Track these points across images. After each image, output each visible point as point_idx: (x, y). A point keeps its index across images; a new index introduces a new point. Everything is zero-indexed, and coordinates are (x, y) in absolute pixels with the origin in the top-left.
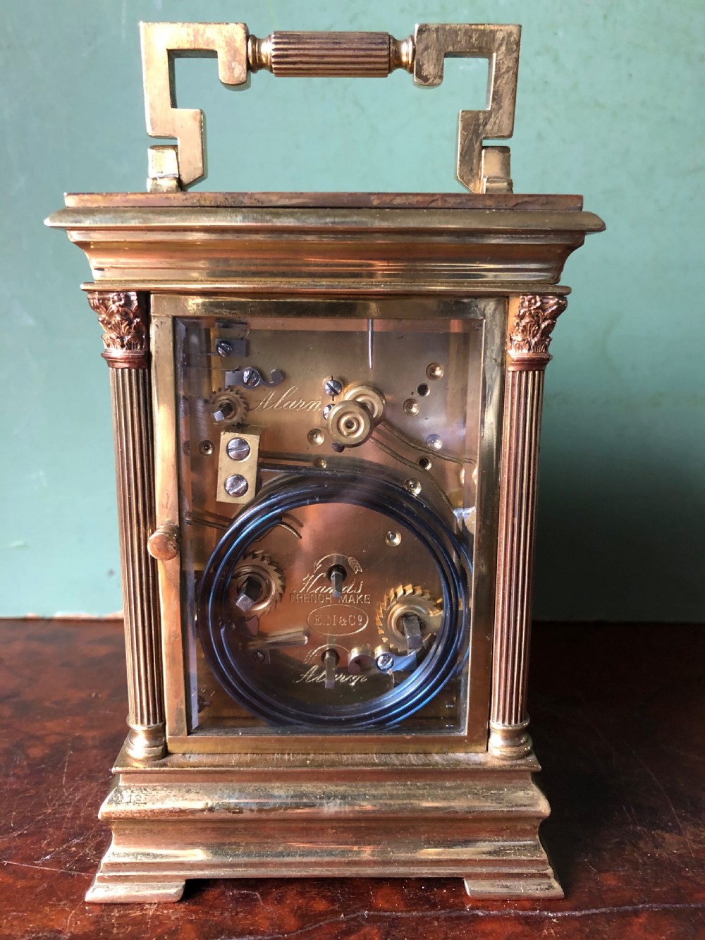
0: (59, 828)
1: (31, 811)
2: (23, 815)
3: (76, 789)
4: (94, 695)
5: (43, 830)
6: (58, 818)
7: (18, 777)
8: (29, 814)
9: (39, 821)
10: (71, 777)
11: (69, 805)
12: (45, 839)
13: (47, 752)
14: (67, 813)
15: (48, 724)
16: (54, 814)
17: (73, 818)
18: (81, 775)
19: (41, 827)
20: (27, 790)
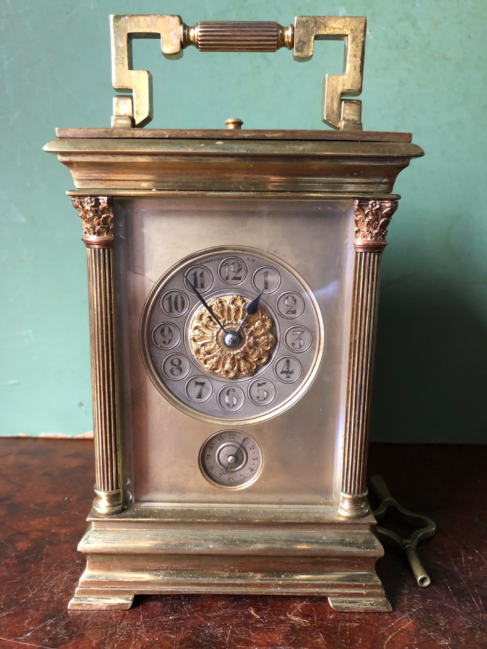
0: (37, 610)
1: (16, 595)
2: (11, 597)
3: (51, 577)
4: (67, 498)
5: (26, 611)
6: (37, 601)
7: (8, 566)
8: (15, 597)
9: (22, 604)
10: (48, 567)
11: (46, 590)
12: (27, 619)
13: (30, 545)
14: (44, 597)
15: (32, 523)
16: (34, 598)
17: (48, 602)
18: (55, 565)
19: (23, 609)
20: (14, 577)
